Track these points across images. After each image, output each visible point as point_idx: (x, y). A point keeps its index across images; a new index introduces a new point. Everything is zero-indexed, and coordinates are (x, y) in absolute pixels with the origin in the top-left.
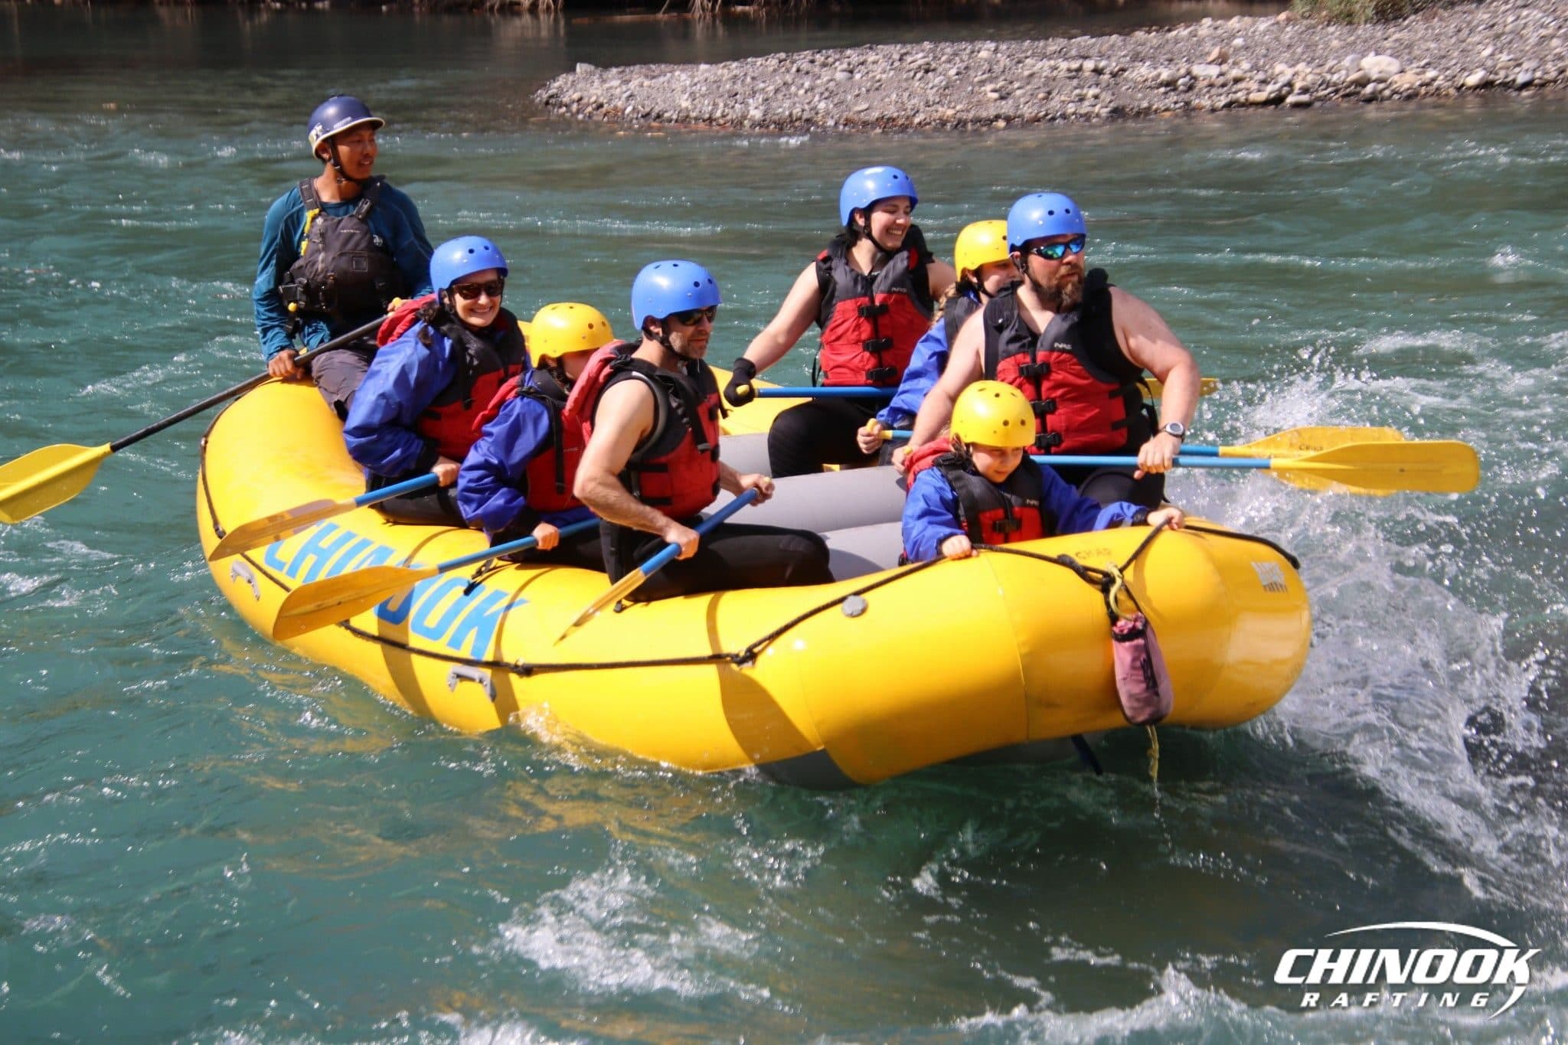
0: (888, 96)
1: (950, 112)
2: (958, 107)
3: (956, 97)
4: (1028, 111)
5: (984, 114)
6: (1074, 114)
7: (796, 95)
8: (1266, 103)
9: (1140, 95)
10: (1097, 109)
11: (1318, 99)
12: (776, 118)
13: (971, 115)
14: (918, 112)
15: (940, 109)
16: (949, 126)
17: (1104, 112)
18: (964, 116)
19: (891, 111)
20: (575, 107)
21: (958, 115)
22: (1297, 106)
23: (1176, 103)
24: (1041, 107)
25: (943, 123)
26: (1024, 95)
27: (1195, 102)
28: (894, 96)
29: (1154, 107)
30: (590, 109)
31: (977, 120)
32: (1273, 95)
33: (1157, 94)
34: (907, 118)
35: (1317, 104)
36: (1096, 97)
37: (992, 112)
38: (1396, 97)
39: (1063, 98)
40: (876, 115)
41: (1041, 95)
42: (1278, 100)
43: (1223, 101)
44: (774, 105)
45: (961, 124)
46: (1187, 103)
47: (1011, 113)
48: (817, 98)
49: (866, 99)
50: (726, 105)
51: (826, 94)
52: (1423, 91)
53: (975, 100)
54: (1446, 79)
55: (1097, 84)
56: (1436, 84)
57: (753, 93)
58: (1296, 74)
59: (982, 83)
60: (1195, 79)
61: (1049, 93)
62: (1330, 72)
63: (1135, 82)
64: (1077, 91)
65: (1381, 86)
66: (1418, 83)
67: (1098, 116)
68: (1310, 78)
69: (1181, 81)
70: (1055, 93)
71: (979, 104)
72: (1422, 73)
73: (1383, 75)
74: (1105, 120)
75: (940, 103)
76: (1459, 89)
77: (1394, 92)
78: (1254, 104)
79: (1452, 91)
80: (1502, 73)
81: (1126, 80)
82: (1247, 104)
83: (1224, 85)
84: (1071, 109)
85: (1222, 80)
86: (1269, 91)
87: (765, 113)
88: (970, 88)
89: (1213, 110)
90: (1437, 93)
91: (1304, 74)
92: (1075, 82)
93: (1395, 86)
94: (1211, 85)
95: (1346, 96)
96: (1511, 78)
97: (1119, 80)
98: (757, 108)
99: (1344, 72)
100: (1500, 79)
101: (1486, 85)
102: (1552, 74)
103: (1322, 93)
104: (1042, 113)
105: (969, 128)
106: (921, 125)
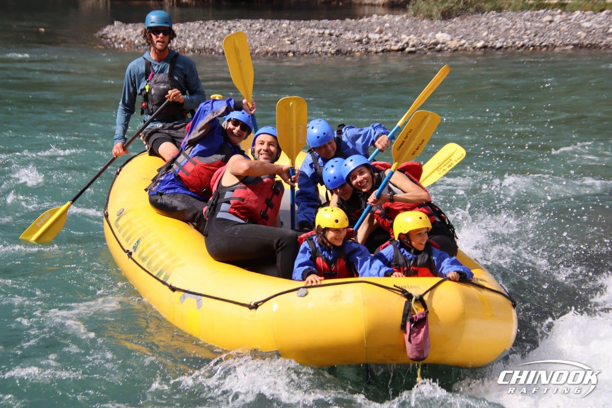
1: (270, 49)
2: (274, 47)
3: (273, 42)
4: (302, 50)
5: (284, 50)
6: (321, 51)
7: (207, 38)
8: (398, 50)
9: (347, 45)
10: (330, 50)
11: (419, 50)
12: (198, 48)
13: (279, 50)
14: (257, 48)
15: (266, 47)
16: (269, 54)
17: (333, 51)
18: (276, 50)
20: (113, 40)
21: (274, 50)
22: (410, 52)
23: (362, 49)
24: (307, 48)
25: (267, 53)
26: (300, 43)
27: (370, 49)
29: (353, 50)
30: (120, 41)
31: (281, 52)
32: (401, 47)
33: (355, 45)
34: (253, 50)
35: (418, 52)
36: (330, 45)
37: (287, 49)
38: (449, 50)
39: (316, 45)
41: (307, 43)
42: (403, 49)
43: (380, 49)
44: (198, 42)
45: (275, 53)
46: (366, 49)
47: (295, 50)
48: (215, 40)
50: (177, 41)
51: (219, 39)
52: (460, 48)
53: (281, 44)
54: (469, 44)
55: (330, 40)
56: (465, 46)
57: (189, 37)
58: (410, 39)
59: (284, 37)
60: (370, 39)
61: (311, 42)
62: (424, 39)
63: (346, 39)
64: (322, 42)
65: (444, 45)
66: (458, 45)
67: (330, 53)
68: (415, 41)
69: (364, 40)
70: (313, 42)
71: (282, 46)
72: (460, 41)
73: (444, 41)
74: (333, 54)
75: (266, 44)
76: (474, 48)
77: (449, 48)
78: (393, 50)
79: (471, 49)
80: (491, 43)
81: (342, 38)
82: (390, 51)
83: (381, 42)
84: (319, 49)
85: (380, 40)
86: (399, 45)
87: (194, 46)
88: (278, 39)
89: (377, 53)
90: (466, 49)
91: (413, 39)
92: (321, 38)
93: (449, 46)
94: (376, 42)
95: (430, 49)
96: (494, 45)
97: (339, 38)
98: (190, 43)
99: (429, 39)
100: (490, 45)
101: (485, 47)
102: (510, 44)
103: (420, 47)
104: (308, 51)
105: (278, 55)
106: (258, 53)
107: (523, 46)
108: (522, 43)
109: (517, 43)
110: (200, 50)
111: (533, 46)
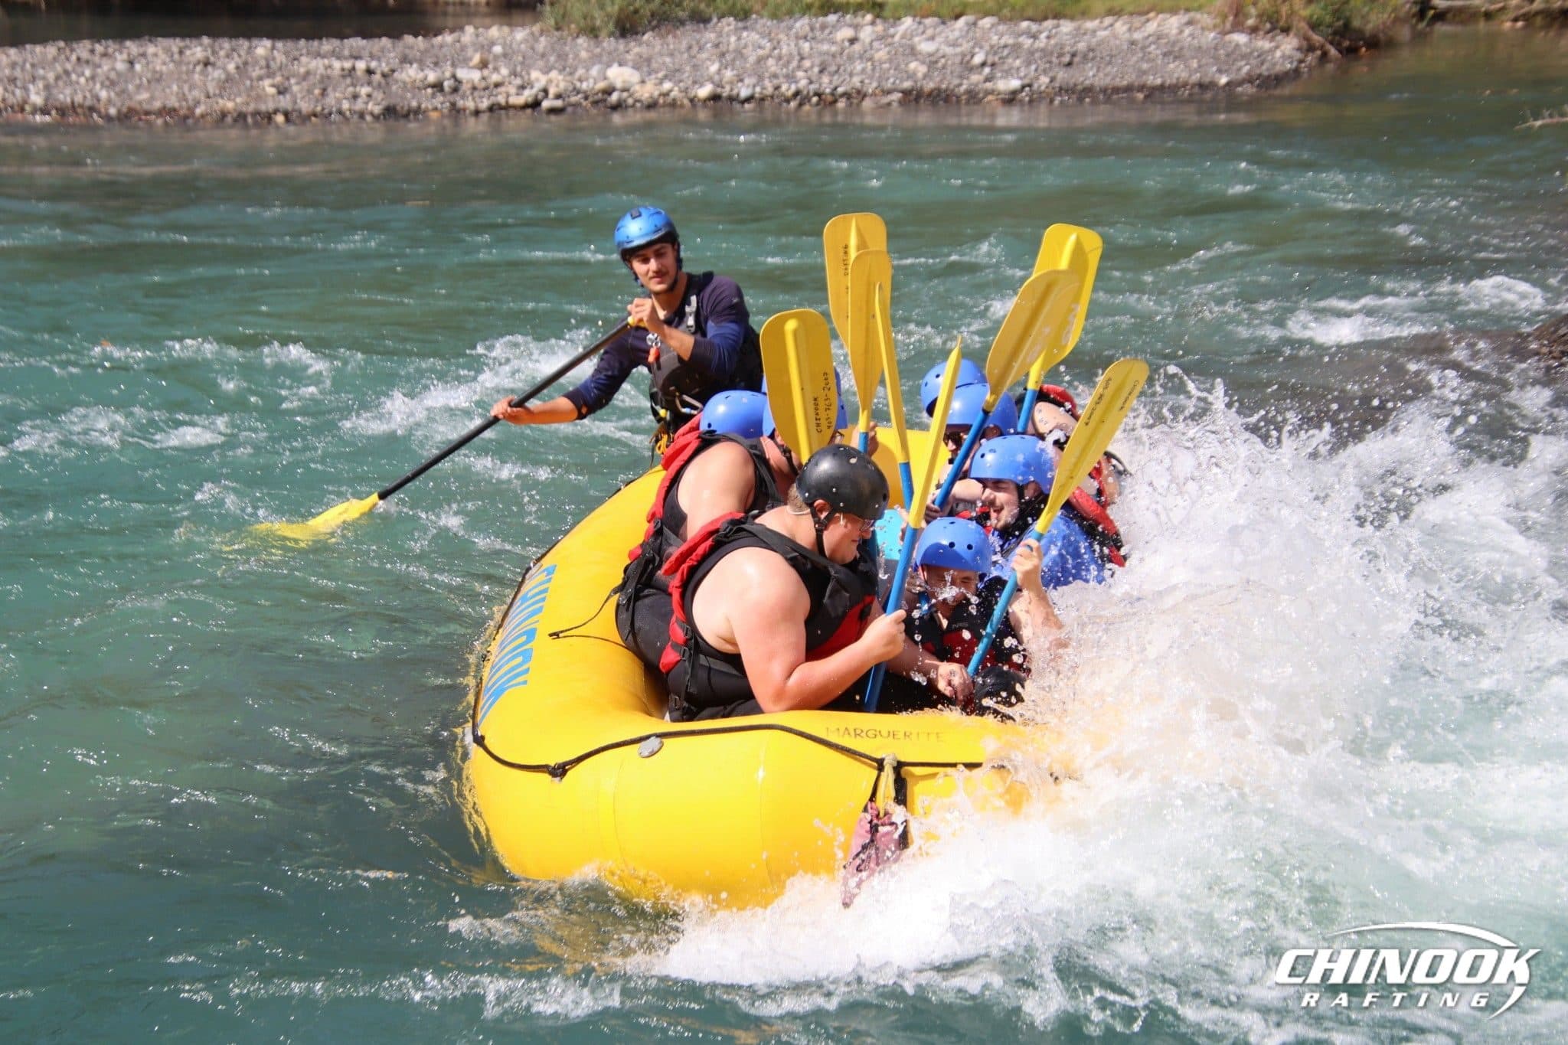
0: (169, 87)
1: (230, 105)
2: (239, 100)
3: (235, 90)
4: (305, 106)
5: (263, 108)
6: (350, 110)
7: (77, 83)
8: (526, 106)
9: (409, 95)
10: (369, 106)
11: (570, 105)
12: (58, 104)
13: (251, 108)
14: (199, 103)
15: (221, 101)
16: (229, 119)
17: (377, 110)
18: (244, 109)
19: (173, 102)
21: (239, 109)
22: (553, 111)
23: (442, 103)
24: (317, 102)
25: (224, 115)
26: (300, 91)
27: (460, 103)
28: (175, 88)
29: (423, 106)
31: (256, 113)
32: (530, 100)
33: (426, 96)
34: (189, 109)
35: (570, 109)
36: (369, 96)
37: (270, 106)
38: (638, 105)
39: (338, 95)
40: (157, 105)
41: (317, 92)
42: (535, 104)
43: (484, 104)
44: (55, 91)
45: (241, 117)
46: (453, 105)
47: (289, 108)
48: (98, 86)
49: (147, 90)
50: (6, 90)
51: (107, 83)
52: (661, 100)
53: (254, 94)
54: (680, 91)
55: (369, 84)
56: (673, 94)
57: (34, 80)
58: (550, 81)
59: (260, 78)
60: (459, 81)
61: (324, 90)
62: (580, 80)
63: (404, 83)
64: (351, 89)
65: (625, 94)
66: (656, 93)
67: (372, 114)
68: (562, 85)
69: (446, 84)
70: (330, 90)
71: (259, 98)
72: (661, 84)
73: (627, 85)
74: (376, 118)
75: (221, 96)
76: (692, 100)
77: (637, 101)
78: (514, 107)
79: (686, 102)
80: (728, 88)
81: (396, 81)
82: (507, 107)
83: (486, 89)
84: (346, 105)
85: (483, 84)
86: (527, 96)
87: (46, 99)
88: (248, 83)
89: (477, 113)
90: (673, 104)
91: (558, 81)
92: (348, 81)
93: (637, 95)
94: (474, 88)
95: (595, 103)
96: (735, 92)
97: (390, 80)
98: (38, 94)
99: (591, 81)
100: (726, 92)
101: (715, 98)
102: (770, 90)
103: (574, 99)
104: (319, 109)
105: (250, 120)
106: (203, 116)
107: (797, 93)
108: (793, 88)
109: (784, 88)
110: (62, 110)
111: (817, 94)
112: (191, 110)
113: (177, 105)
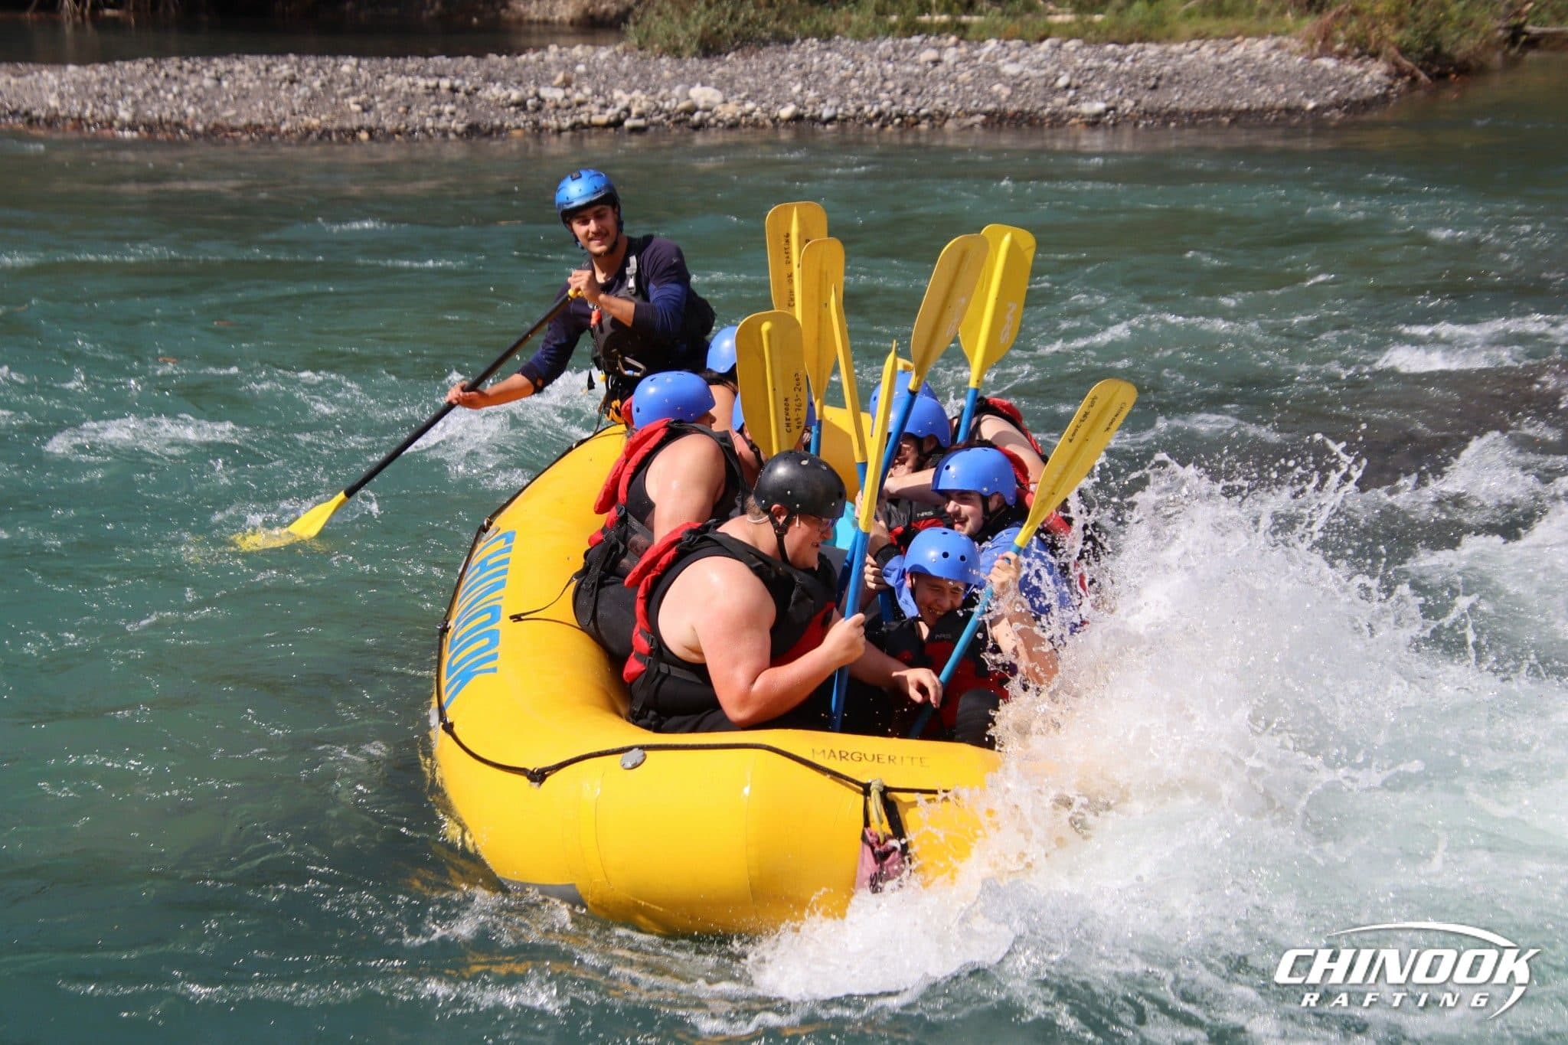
0: (255, 104)
1: (315, 122)
2: (323, 117)
3: (320, 107)
4: (389, 124)
5: (347, 125)
6: (433, 128)
7: (165, 99)
8: (608, 125)
9: (492, 113)
10: (453, 124)
11: (653, 124)
12: (146, 120)
13: (336, 125)
14: (284, 120)
15: (306, 118)
16: (314, 136)
17: (460, 127)
18: (329, 126)
19: (259, 119)
21: (323, 126)
22: (634, 130)
23: (525, 122)
24: (401, 119)
25: (309, 131)
26: (385, 109)
27: (543, 122)
28: (261, 104)
29: (506, 125)
31: (341, 130)
32: (612, 119)
33: (509, 114)
34: (275, 125)
35: (652, 129)
36: (452, 113)
37: (355, 123)
38: (720, 125)
39: (421, 113)
40: (243, 121)
41: (401, 109)
42: (617, 123)
43: (567, 123)
44: (143, 107)
45: (326, 133)
46: (536, 123)
47: (373, 125)
48: (185, 103)
49: (234, 106)
50: (95, 106)
51: (195, 100)
52: (743, 121)
53: (338, 111)
54: (763, 111)
55: (453, 102)
56: (754, 114)
57: (123, 95)
58: (633, 100)
59: (345, 96)
60: (542, 100)
61: (408, 108)
62: (663, 100)
63: (488, 101)
64: (435, 107)
65: (707, 114)
66: (739, 114)
67: (455, 131)
68: (645, 105)
69: (529, 102)
70: (414, 108)
71: (343, 115)
72: (743, 104)
73: (709, 105)
74: (459, 135)
75: (306, 113)
76: (774, 121)
77: (719, 121)
78: (597, 126)
79: (768, 122)
80: (810, 108)
81: (480, 99)
82: (590, 126)
83: (568, 107)
84: (429, 123)
85: (566, 103)
86: (610, 114)
87: (135, 115)
88: (333, 100)
89: (559, 131)
90: (756, 124)
91: (640, 101)
92: (432, 99)
93: (719, 115)
94: (557, 107)
95: (678, 122)
96: (817, 113)
97: (474, 98)
98: (126, 110)
99: (674, 101)
100: (808, 113)
101: (797, 118)
102: (852, 111)
103: (656, 119)
104: (403, 126)
105: (334, 137)
106: (287, 132)
107: (879, 114)
108: (876, 109)
109: (867, 109)
110: (150, 127)
111: (900, 115)
112: (276, 126)
113: (262, 122)
